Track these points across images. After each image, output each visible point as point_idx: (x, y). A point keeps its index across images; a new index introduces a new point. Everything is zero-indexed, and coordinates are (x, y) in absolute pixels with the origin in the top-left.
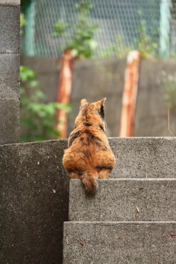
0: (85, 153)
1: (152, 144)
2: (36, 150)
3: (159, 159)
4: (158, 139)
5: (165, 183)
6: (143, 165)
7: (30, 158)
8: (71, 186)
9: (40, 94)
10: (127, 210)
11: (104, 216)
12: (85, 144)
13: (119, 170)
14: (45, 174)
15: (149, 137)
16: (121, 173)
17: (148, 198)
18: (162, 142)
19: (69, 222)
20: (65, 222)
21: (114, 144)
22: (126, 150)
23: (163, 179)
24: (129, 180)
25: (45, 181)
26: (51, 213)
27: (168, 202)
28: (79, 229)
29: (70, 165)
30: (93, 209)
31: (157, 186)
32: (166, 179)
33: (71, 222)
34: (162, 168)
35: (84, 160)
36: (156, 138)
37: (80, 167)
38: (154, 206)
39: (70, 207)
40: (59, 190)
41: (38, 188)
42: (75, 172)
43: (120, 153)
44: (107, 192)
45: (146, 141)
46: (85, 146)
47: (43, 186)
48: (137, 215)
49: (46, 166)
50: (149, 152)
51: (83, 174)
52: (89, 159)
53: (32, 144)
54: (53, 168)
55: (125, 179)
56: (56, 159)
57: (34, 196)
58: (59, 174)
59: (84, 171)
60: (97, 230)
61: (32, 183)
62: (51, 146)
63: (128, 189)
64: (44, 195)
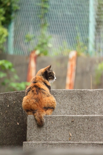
0: (36, 100)
1: (80, 94)
2: (7, 98)
3: (84, 103)
4: (84, 91)
5: (88, 118)
6: (74, 107)
7: (3, 103)
8: (28, 119)
9: (16, 77)
10: (64, 135)
11: (49, 139)
12: (36, 94)
13: (59, 110)
14: (12, 113)
15: (78, 90)
16: (60, 112)
17: (77, 127)
18: (86, 92)
19: (26, 142)
20: (24, 142)
21: (56, 93)
22: (63, 97)
23: (87, 116)
24: (65, 116)
25: (12, 117)
26: (16, 138)
27: (90, 130)
28: (33, 146)
29: (27, 107)
30: (42, 134)
31: (83, 120)
32: (88, 115)
33: (28, 142)
34: (86, 109)
35: (36, 104)
36: (83, 90)
37: (33, 109)
38: (81, 132)
39: (28, 133)
40: (21, 123)
41: (8, 122)
42: (30, 112)
43: (60, 100)
44: (51, 124)
45: (76, 92)
46: (35, 95)
47: (11, 121)
48: (70, 138)
49: (13, 108)
50: (78, 99)
51: (36, 112)
52: (39, 103)
53: (4, 94)
54: (17, 109)
55: (62, 115)
56: (20, 103)
57: (5, 127)
58: (21, 113)
59: (36, 110)
60: (44, 147)
61: (4, 119)
62: (16, 95)
63: (64, 122)
64: (12, 126)
